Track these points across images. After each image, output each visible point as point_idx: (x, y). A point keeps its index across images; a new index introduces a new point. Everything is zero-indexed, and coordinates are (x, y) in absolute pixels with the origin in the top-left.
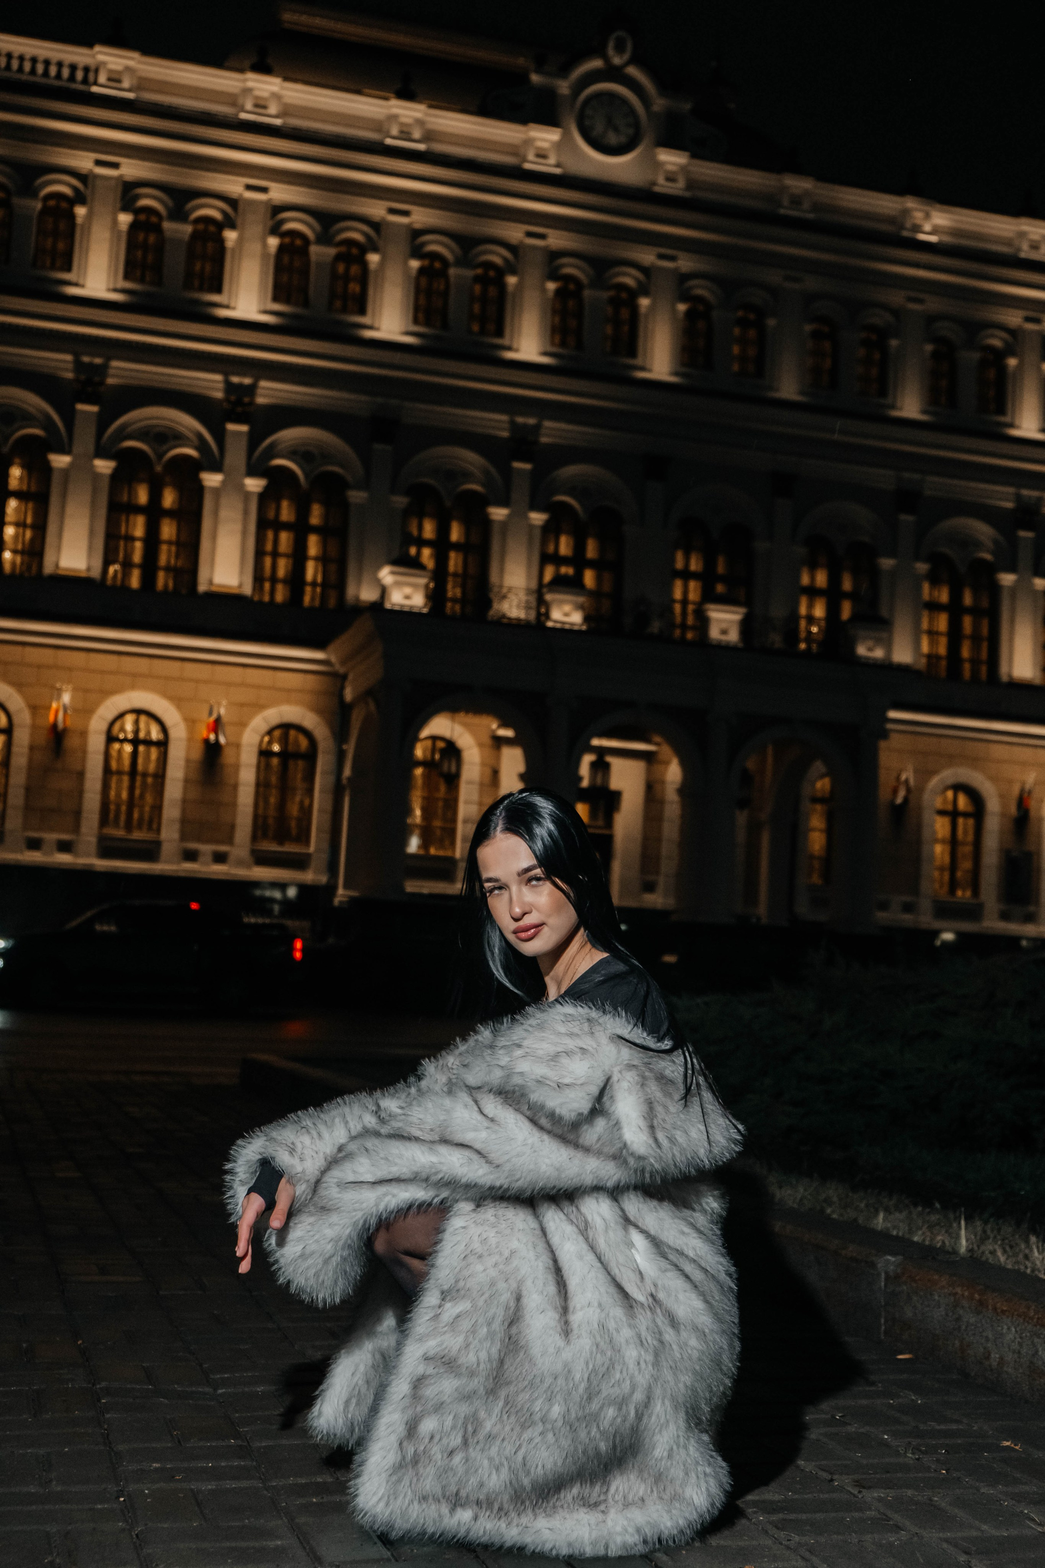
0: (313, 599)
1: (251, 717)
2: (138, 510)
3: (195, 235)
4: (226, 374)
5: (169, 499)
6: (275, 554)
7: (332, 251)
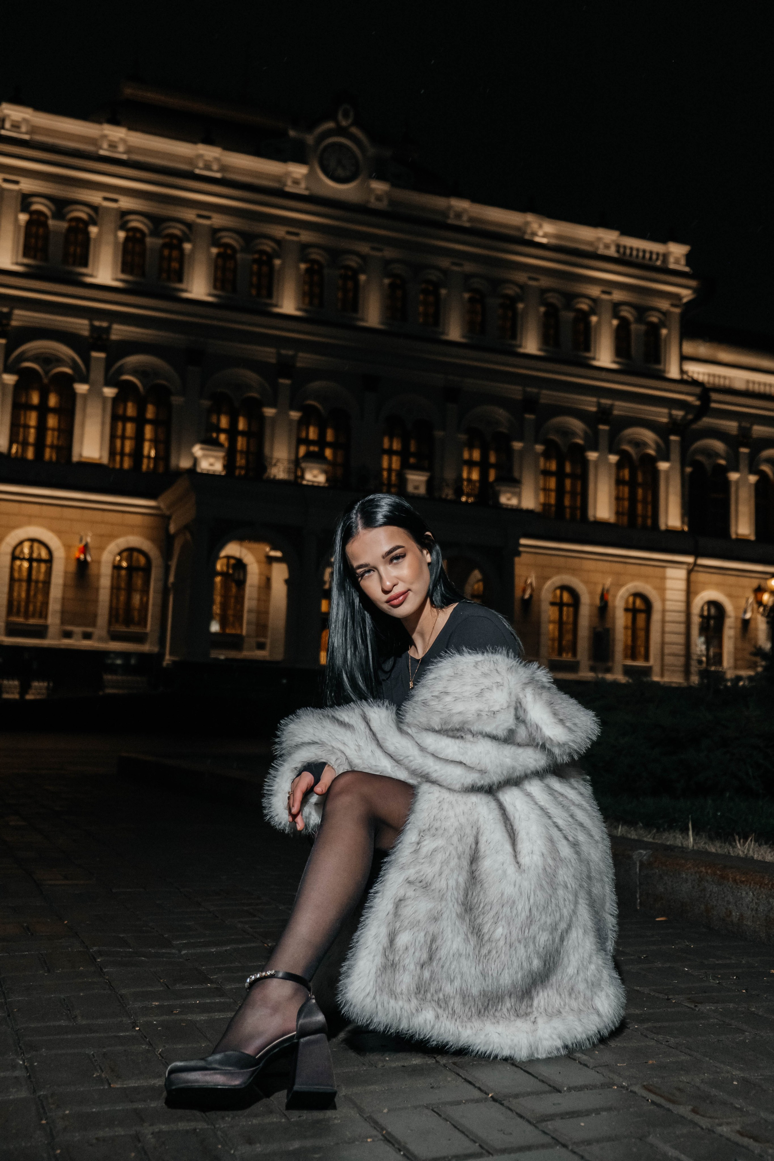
0: (148, 466)
1: (108, 543)
2: (32, 408)
3: (70, 230)
4: (91, 320)
5: (53, 401)
6: (123, 438)
7: (160, 241)
